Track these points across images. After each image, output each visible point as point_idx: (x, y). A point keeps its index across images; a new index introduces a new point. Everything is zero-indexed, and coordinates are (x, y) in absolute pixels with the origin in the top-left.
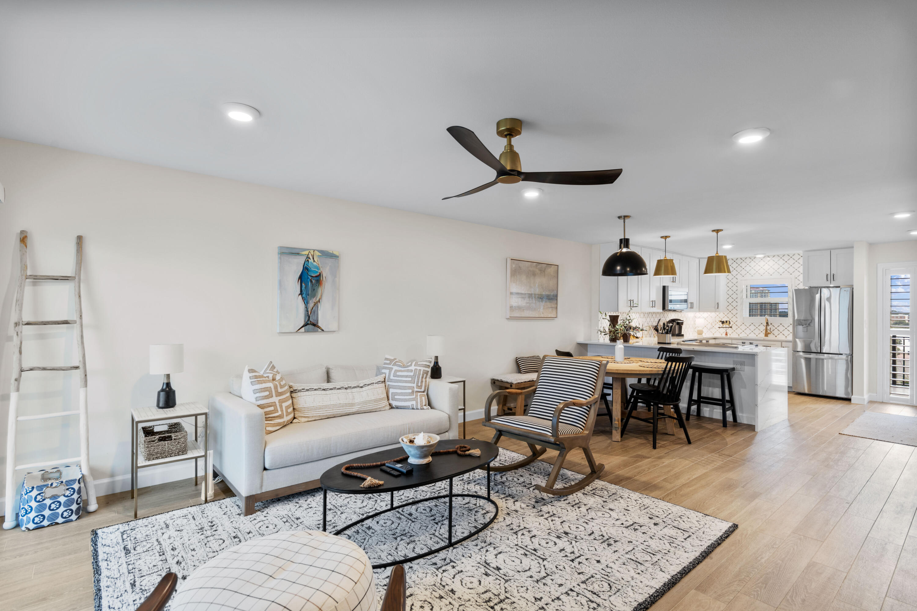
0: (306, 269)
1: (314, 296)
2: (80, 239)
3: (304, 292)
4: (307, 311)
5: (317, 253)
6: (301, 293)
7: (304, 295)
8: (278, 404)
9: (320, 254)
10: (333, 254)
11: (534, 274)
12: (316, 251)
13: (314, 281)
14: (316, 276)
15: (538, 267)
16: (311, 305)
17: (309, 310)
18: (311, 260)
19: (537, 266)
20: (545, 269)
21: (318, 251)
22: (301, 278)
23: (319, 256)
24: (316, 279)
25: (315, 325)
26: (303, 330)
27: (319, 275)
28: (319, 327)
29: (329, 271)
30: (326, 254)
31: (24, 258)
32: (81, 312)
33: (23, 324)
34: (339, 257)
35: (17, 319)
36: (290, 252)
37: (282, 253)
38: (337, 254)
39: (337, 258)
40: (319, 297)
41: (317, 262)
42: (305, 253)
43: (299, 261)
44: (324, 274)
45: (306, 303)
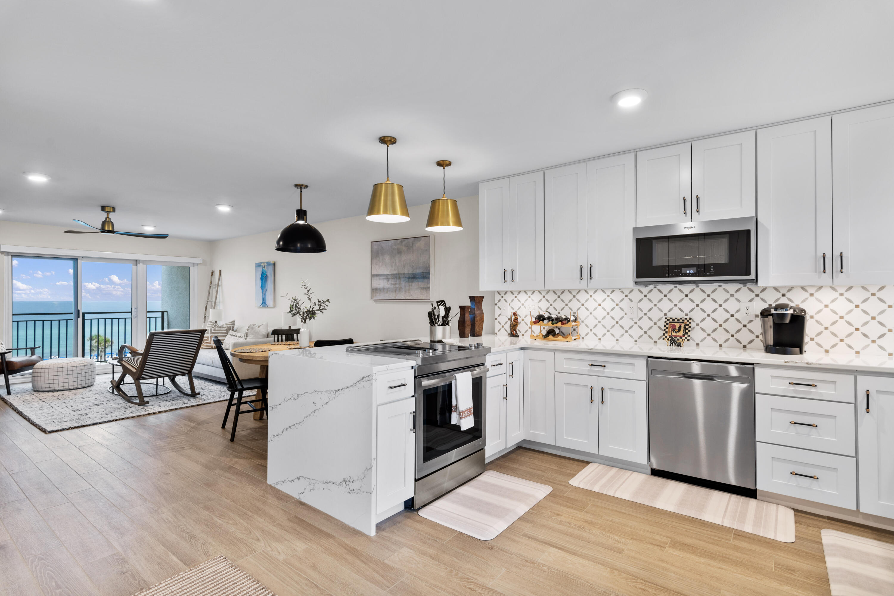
0: (262, 273)
2: (220, 271)
5: (266, 264)
6: (261, 287)
8: (210, 337)
11: (400, 252)
13: (265, 279)
15: (404, 243)
17: (264, 295)
18: (264, 268)
19: (401, 242)
20: (413, 244)
22: (261, 278)
25: (265, 303)
27: (266, 276)
29: (269, 273)
30: (268, 263)
31: (211, 279)
32: (216, 297)
33: (208, 301)
34: (274, 264)
35: (207, 299)
36: (258, 265)
37: (256, 266)
38: (272, 262)
39: (272, 265)
40: (266, 288)
41: (265, 269)
42: (262, 264)
43: (260, 269)
44: (268, 275)
45: (263, 291)
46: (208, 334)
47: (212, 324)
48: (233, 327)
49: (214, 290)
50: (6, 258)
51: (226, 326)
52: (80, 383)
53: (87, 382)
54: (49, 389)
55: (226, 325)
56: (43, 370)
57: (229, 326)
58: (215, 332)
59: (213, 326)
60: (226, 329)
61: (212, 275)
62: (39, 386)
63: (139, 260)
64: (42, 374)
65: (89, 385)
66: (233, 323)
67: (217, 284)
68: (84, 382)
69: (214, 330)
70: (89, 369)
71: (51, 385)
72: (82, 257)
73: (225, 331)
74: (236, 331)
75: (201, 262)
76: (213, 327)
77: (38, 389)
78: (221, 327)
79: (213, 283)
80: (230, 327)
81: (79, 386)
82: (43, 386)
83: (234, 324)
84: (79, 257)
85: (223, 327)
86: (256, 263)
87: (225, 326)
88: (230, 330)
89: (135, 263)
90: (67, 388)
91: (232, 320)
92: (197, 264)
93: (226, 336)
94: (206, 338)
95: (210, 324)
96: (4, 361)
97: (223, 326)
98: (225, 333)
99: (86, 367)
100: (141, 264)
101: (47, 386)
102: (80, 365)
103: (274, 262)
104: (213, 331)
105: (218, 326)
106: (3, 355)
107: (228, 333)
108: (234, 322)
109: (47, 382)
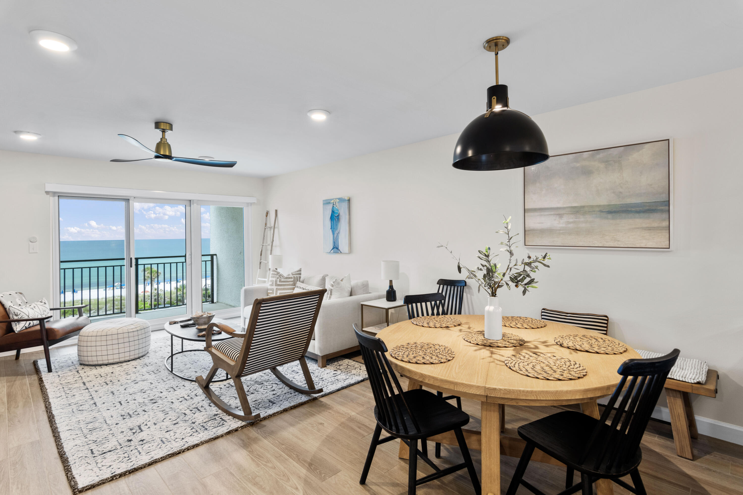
0: (333, 212)
1: (337, 229)
2: (276, 211)
3: (332, 227)
4: (334, 239)
5: (338, 200)
6: (331, 228)
7: (332, 229)
8: (275, 290)
9: (339, 201)
10: (344, 199)
12: (337, 199)
13: (336, 219)
14: (337, 216)
16: (335, 235)
17: (335, 238)
18: (335, 206)
21: (337, 198)
22: (331, 218)
23: (338, 202)
24: (337, 217)
26: (332, 251)
27: (338, 216)
28: (339, 250)
29: (342, 211)
30: (341, 200)
31: (266, 221)
32: (273, 241)
33: (263, 245)
34: (349, 200)
35: (262, 243)
36: (327, 202)
37: (324, 204)
38: (347, 199)
39: (347, 201)
40: (339, 230)
41: (337, 206)
42: (332, 201)
43: (330, 207)
44: (341, 214)
45: (333, 234)
46: (273, 285)
47: (276, 273)
48: (300, 277)
49: (269, 232)
50: (52, 198)
51: (293, 276)
52: (132, 353)
53: (141, 351)
54: (96, 363)
55: (293, 274)
56: (89, 339)
57: (295, 276)
58: (281, 283)
59: (277, 276)
60: (292, 280)
61: (267, 216)
62: (86, 358)
63: (193, 200)
64: (89, 344)
65: (143, 354)
66: (299, 272)
67: (273, 225)
68: (137, 352)
69: (280, 281)
70: (143, 335)
71: (99, 358)
72: (134, 198)
73: (292, 283)
74: (303, 282)
75: (256, 202)
76: (278, 278)
77: (84, 363)
78: (287, 278)
79: (268, 225)
80: (297, 277)
81: (132, 357)
82: (90, 359)
83: (300, 274)
84: (131, 197)
85: (289, 278)
86: (323, 200)
87: (291, 276)
88: (297, 281)
89: (189, 202)
90: (117, 360)
91: (298, 269)
92: (251, 204)
93: (294, 288)
94: (271, 291)
95: (274, 274)
96: (43, 329)
97: (289, 276)
98: (292, 285)
99: (140, 332)
100: (195, 205)
101: (94, 359)
102: (132, 331)
103: (349, 199)
104: (278, 283)
105: (283, 277)
106: (42, 321)
107: (295, 285)
108: (300, 270)
109: (94, 354)
